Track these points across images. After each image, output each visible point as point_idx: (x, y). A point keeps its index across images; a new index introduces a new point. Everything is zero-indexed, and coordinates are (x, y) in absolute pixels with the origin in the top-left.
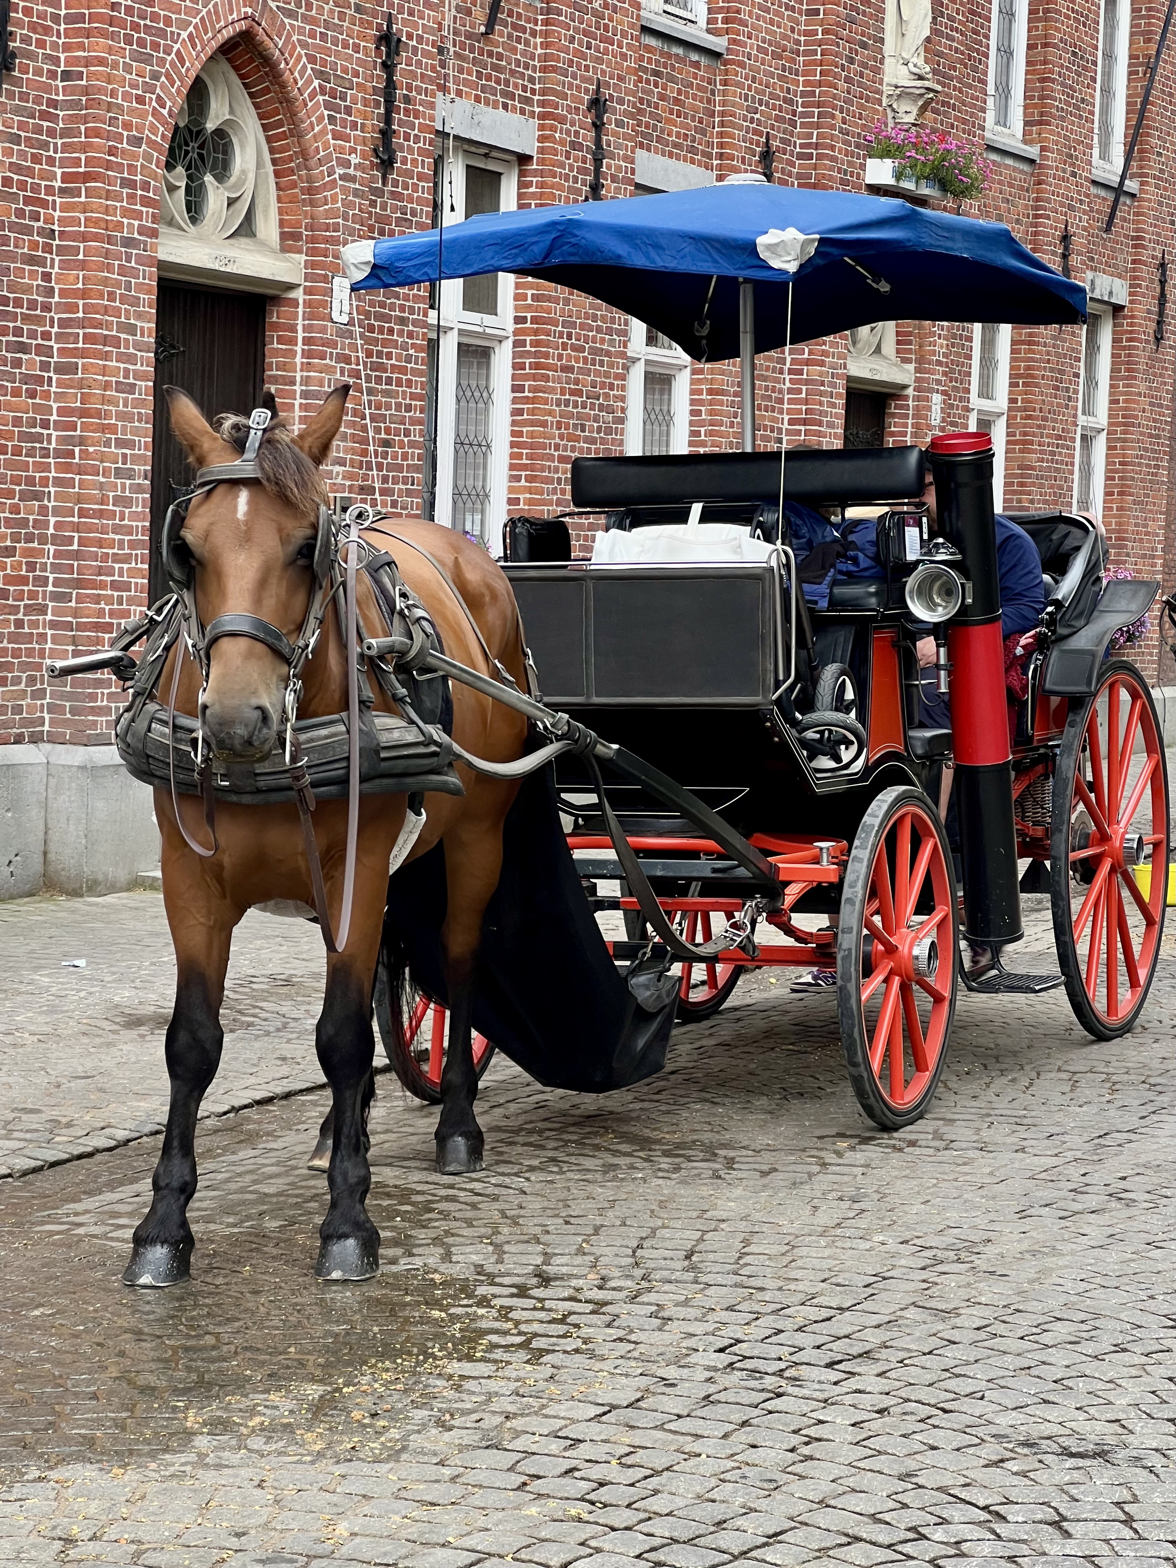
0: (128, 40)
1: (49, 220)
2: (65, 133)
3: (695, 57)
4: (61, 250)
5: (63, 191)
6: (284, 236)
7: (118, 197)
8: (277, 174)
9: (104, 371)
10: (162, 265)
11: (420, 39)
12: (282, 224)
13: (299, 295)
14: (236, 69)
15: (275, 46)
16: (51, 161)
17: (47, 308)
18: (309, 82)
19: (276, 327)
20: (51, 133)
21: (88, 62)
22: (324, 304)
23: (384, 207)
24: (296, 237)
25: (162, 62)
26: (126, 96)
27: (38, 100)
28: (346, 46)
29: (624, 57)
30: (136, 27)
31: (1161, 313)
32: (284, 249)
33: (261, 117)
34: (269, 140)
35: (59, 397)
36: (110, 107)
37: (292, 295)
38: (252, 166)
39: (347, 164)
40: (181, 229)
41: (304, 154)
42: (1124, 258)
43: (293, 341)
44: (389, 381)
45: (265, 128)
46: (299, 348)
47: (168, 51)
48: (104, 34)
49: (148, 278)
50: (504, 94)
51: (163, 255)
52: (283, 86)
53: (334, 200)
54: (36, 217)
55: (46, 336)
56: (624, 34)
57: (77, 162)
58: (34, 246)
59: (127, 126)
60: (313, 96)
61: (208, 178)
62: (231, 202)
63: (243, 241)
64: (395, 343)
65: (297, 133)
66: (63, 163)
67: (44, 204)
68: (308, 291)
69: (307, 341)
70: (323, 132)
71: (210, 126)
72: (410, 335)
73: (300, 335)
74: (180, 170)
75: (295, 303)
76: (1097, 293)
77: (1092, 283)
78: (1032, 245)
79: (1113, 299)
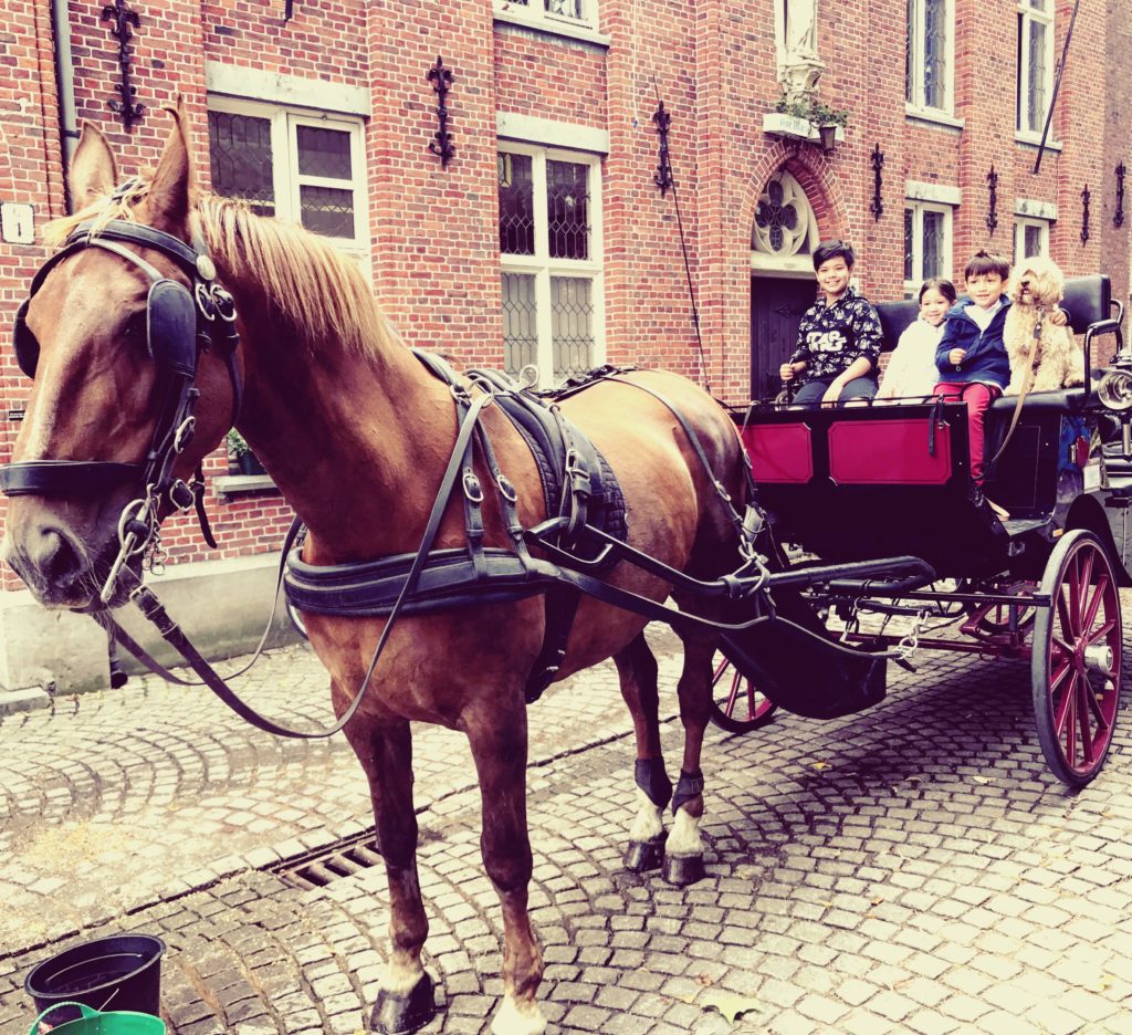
3: (577, 48)
29: (472, 41)
31: (1086, 222)
42: (1052, 191)
50: (323, 67)
76: (1029, 213)
77: (1024, 205)
78: (962, 181)
79: (1045, 216)
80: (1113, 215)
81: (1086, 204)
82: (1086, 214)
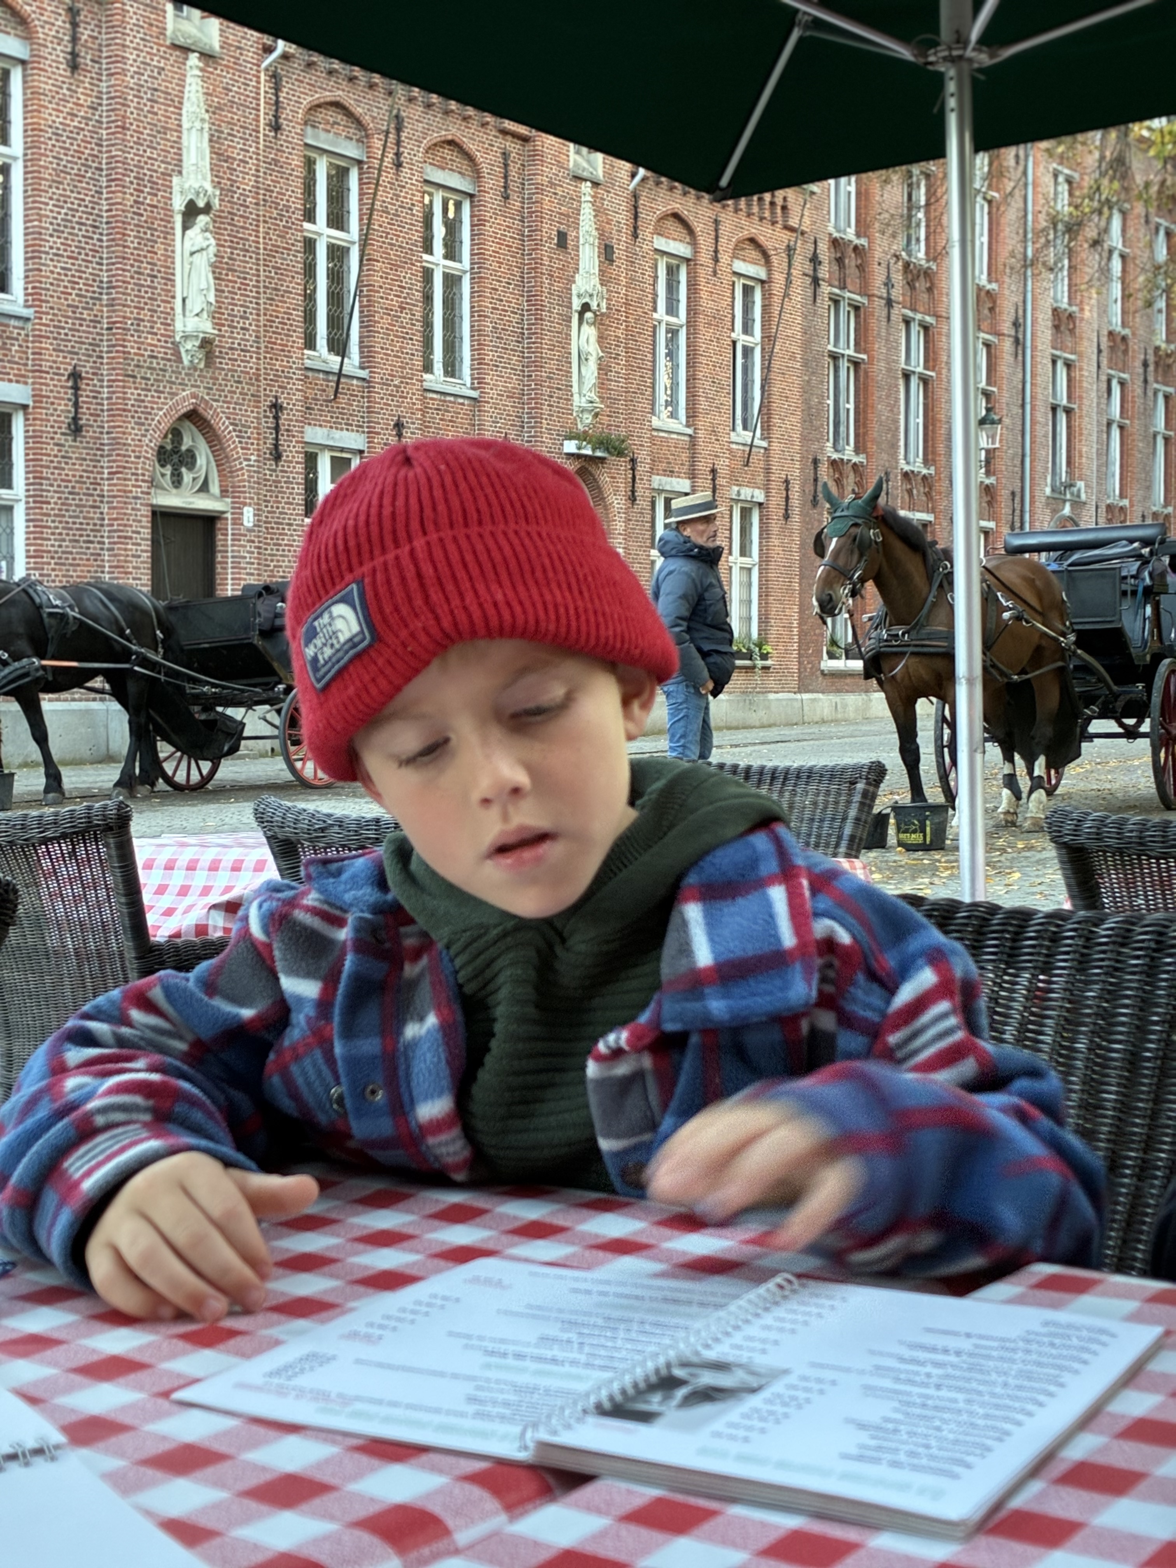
0: (133, 417)
1: (102, 490)
2: (108, 456)
3: (461, 401)
4: (108, 502)
5: (108, 479)
6: (222, 491)
7: (130, 480)
8: (218, 466)
9: (126, 550)
10: (152, 505)
11: (294, 405)
12: (221, 486)
13: (229, 516)
14: (194, 424)
15: (208, 414)
16: (102, 467)
17: (102, 525)
18: (227, 427)
19: (220, 529)
20: (102, 456)
21: (114, 427)
22: (239, 519)
23: (277, 476)
24: (227, 491)
25: (150, 425)
26: (133, 440)
27: (95, 443)
28: (246, 411)
29: (414, 404)
30: (136, 412)
31: (787, 505)
32: (222, 496)
33: (208, 442)
34: (213, 452)
35: (109, 561)
36: (125, 444)
37: (225, 515)
38: (204, 462)
39: (249, 460)
40: (165, 489)
41: (226, 457)
42: (760, 480)
43: (227, 535)
44: (284, 550)
45: (210, 447)
46: (230, 537)
47: (153, 420)
48: (121, 416)
49: (146, 511)
50: (346, 424)
51: (154, 502)
52: (214, 430)
53: (243, 475)
54: (95, 489)
55: (102, 537)
56: (414, 394)
57: (112, 467)
58: (95, 501)
59: (134, 451)
60: (230, 432)
61: (184, 470)
62: (194, 479)
63: (201, 495)
64: (286, 535)
65: (223, 449)
66: (108, 467)
67: (99, 484)
68: (233, 514)
69: (233, 534)
70: (236, 447)
71: (184, 448)
72: (295, 530)
73: (230, 532)
74: (169, 467)
75: (227, 519)
76: (742, 497)
77: (739, 492)
78: (692, 475)
79: (755, 500)
80: (811, 498)
81: (787, 490)
82: (787, 498)
